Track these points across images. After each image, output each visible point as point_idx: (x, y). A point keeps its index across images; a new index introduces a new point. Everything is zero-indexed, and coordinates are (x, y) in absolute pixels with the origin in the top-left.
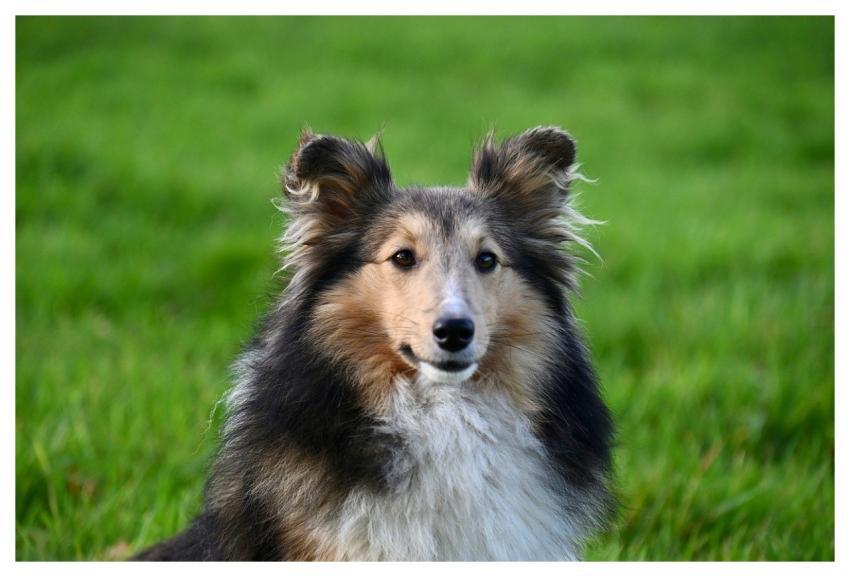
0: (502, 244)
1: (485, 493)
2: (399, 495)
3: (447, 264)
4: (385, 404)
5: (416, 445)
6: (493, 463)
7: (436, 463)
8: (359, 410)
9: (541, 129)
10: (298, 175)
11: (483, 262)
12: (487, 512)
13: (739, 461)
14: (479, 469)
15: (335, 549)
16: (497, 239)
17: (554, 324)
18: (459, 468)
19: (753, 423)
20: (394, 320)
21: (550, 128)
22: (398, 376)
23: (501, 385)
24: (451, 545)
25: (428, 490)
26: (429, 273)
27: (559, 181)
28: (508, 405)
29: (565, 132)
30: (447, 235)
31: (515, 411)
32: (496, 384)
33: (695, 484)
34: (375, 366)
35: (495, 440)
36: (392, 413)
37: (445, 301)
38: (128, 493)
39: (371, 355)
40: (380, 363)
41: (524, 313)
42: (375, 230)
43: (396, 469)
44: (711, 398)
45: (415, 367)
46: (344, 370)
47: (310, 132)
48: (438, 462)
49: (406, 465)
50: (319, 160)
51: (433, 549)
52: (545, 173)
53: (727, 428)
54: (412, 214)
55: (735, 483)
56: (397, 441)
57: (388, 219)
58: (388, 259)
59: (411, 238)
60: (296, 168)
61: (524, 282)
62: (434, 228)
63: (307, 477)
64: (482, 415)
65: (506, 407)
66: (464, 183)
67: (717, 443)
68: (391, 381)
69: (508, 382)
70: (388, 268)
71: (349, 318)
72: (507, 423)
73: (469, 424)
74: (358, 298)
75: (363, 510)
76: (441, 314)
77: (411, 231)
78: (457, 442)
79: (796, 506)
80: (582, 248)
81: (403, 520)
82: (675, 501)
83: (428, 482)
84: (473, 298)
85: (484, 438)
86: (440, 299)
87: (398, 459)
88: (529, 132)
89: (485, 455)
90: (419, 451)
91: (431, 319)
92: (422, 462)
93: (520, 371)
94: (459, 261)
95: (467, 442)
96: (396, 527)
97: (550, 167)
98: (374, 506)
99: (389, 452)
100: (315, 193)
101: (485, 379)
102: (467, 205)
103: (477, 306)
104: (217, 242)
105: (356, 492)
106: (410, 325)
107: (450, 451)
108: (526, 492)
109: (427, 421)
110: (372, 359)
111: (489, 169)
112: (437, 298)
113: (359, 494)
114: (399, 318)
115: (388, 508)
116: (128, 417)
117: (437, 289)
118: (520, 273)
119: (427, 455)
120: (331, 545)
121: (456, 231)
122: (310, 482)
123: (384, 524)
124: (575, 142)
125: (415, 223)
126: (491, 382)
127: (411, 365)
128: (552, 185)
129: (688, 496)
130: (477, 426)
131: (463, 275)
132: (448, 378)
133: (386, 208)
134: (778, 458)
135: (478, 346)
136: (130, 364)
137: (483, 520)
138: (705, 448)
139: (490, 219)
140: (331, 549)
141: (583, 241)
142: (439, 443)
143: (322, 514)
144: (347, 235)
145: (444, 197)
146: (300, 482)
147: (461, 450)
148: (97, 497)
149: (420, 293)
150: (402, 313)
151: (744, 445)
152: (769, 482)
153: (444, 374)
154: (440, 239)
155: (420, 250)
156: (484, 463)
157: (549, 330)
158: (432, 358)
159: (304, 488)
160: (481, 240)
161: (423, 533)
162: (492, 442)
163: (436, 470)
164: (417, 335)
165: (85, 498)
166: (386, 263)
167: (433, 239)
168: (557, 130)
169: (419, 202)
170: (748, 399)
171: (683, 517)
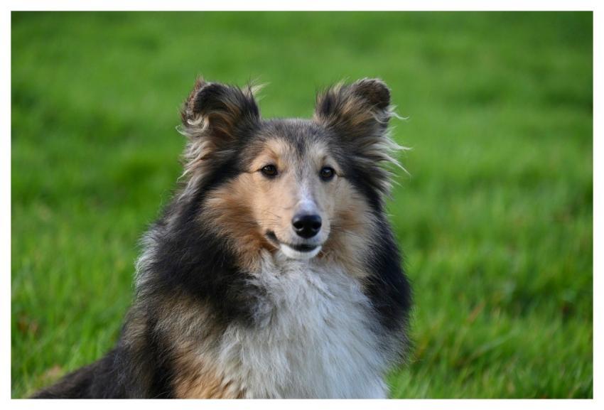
0: (338, 160)
1: (324, 331)
2: (262, 329)
3: (300, 175)
4: (256, 265)
5: (276, 294)
6: (331, 311)
7: (290, 308)
8: (237, 269)
9: (367, 80)
10: (194, 111)
11: (325, 174)
12: (326, 344)
13: (496, 315)
14: (321, 315)
15: (215, 369)
16: (335, 157)
17: (374, 218)
18: (306, 312)
19: (506, 289)
20: (262, 213)
21: (372, 79)
22: (264, 250)
23: (337, 259)
24: (299, 366)
25: (284, 326)
26: (288, 182)
27: (378, 118)
28: (344, 273)
29: (383, 83)
30: (300, 154)
31: (349, 277)
32: (334, 259)
33: (464, 332)
34: (248, 242)
35: (333, 297)
36: (260, 272)
37: (301, 202)
38: (61, 332)
39: (246, 234)
40: (252, 240)
41: (352, 209)
42: (249, 149)
43: (261, 310)
44: (477, 270)
45: (277, 247)
46: (226, 242)
47: (202, 79)
48: (290, 307)
49: (268, 308)
50: (210, 100)
51: (287, 367)
52: (368, 111)
53: (488, 291)
54: (275, 138)
55: (493, 330)
56: (262, 291)
57: (258, 142)
58: (258, 170)
59: (275, 157)
60: (192, 106)
61: (354, 188)
62: (291, 149)
63: (196, 316)
64: (323, 279)
65: (342, 274)
66: (312, 116)
67: (482, 302)
68: (259, 252)
69: (343, 257)
70: (258, 177)
71: (228, 209)
72: (342, 285)
73: (314, 285)
74: (235, 197)
75: (238, 339)
76: (299, 211)
77: (274, 150)
78: (304, 295)
79: (536, 347)
80: (395, 166)
81: (266, 347)
82: (450, 342)
83: (284, 321)
84: (319, 199)
85: (325, 295)
86: (296, 200)
87: (261, 304)
88: (358, 82)
89: (324, 305)
90: (277, 299)
91: (291, 214)
92: (279, 306)
93: (351, 249)
94: (309, 173)
95: (312, 296)
96: (261, 351)
97: (373, 107)
98: (245, 337)
99: (255, 298)
100: (206, 123)
101: (326, 257)
102: (314, 133)
103: (322, 205)
104: (128, 154)
105: (232, 327)
106: (274, 218)
107: (300, 301)
108: (353, 332)
109: (283, 280)
110: (246, 237)
111: (329, 106)
112: (295, 199)
113: (235, 328)
114: (265, 212)
115: (255, 338)
116: (62, 278)
117: (294, 193)
118: (350, 181)
119: (283, 302)
120: (212, 366)
121: (307, 151)
122: (198, 320)
123: (252, 349)
124: (390, 90)
125: (278, 146)
126: (331, 258)
127: (274, 246)
128: (373, 120)
129: (459, 340)
130: (320, 286)
131: (312, 184)
132: (301, 256)
133: (257, 133)
134: (524, 314)
135: (323, 235)
136: (64, 240)
137: (322, 349)
138: (473, 305)
139: (330, 143)
140: (213, 368)
141: (394, 161)
142: (292, 295)
143: (207, 343)
144: (229, 152)
145: (298, 127)
146: (192, 318)
147: (307, 301)
148: (39, 334)
149: (281, 195)
150: (268, 209)
151: (500, 304)
152: (517, 330)
153: (298, 253)
154: (295, 157)
155: (280, 165)
156: (324, 311)
157: (370, 222)
158: (290, 242)
159: (194, 324)
160: (324, 158)
161: (280, 356)
162: (330, 298)
163: (290, 313)
164: (280, 225)
165: (31, 334)
166: (257, 173)
167: (290, 157)
168: (378, 81)
169: (281, 131)
170: (502, 272)
171: (456, 354)
